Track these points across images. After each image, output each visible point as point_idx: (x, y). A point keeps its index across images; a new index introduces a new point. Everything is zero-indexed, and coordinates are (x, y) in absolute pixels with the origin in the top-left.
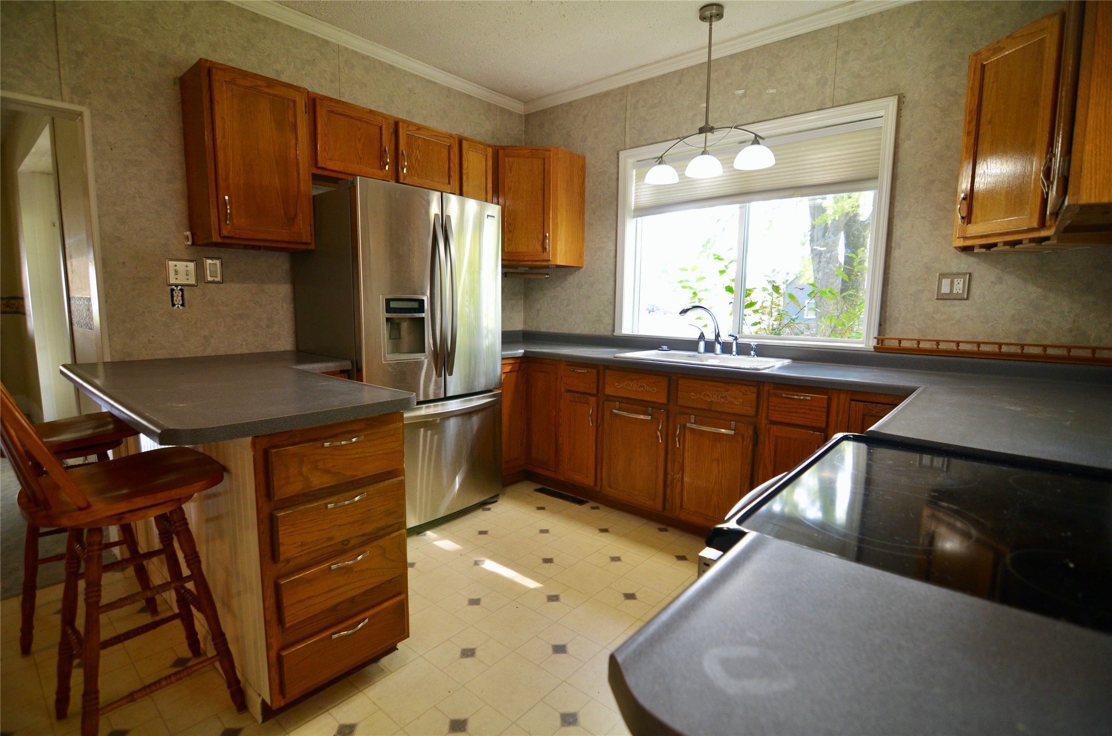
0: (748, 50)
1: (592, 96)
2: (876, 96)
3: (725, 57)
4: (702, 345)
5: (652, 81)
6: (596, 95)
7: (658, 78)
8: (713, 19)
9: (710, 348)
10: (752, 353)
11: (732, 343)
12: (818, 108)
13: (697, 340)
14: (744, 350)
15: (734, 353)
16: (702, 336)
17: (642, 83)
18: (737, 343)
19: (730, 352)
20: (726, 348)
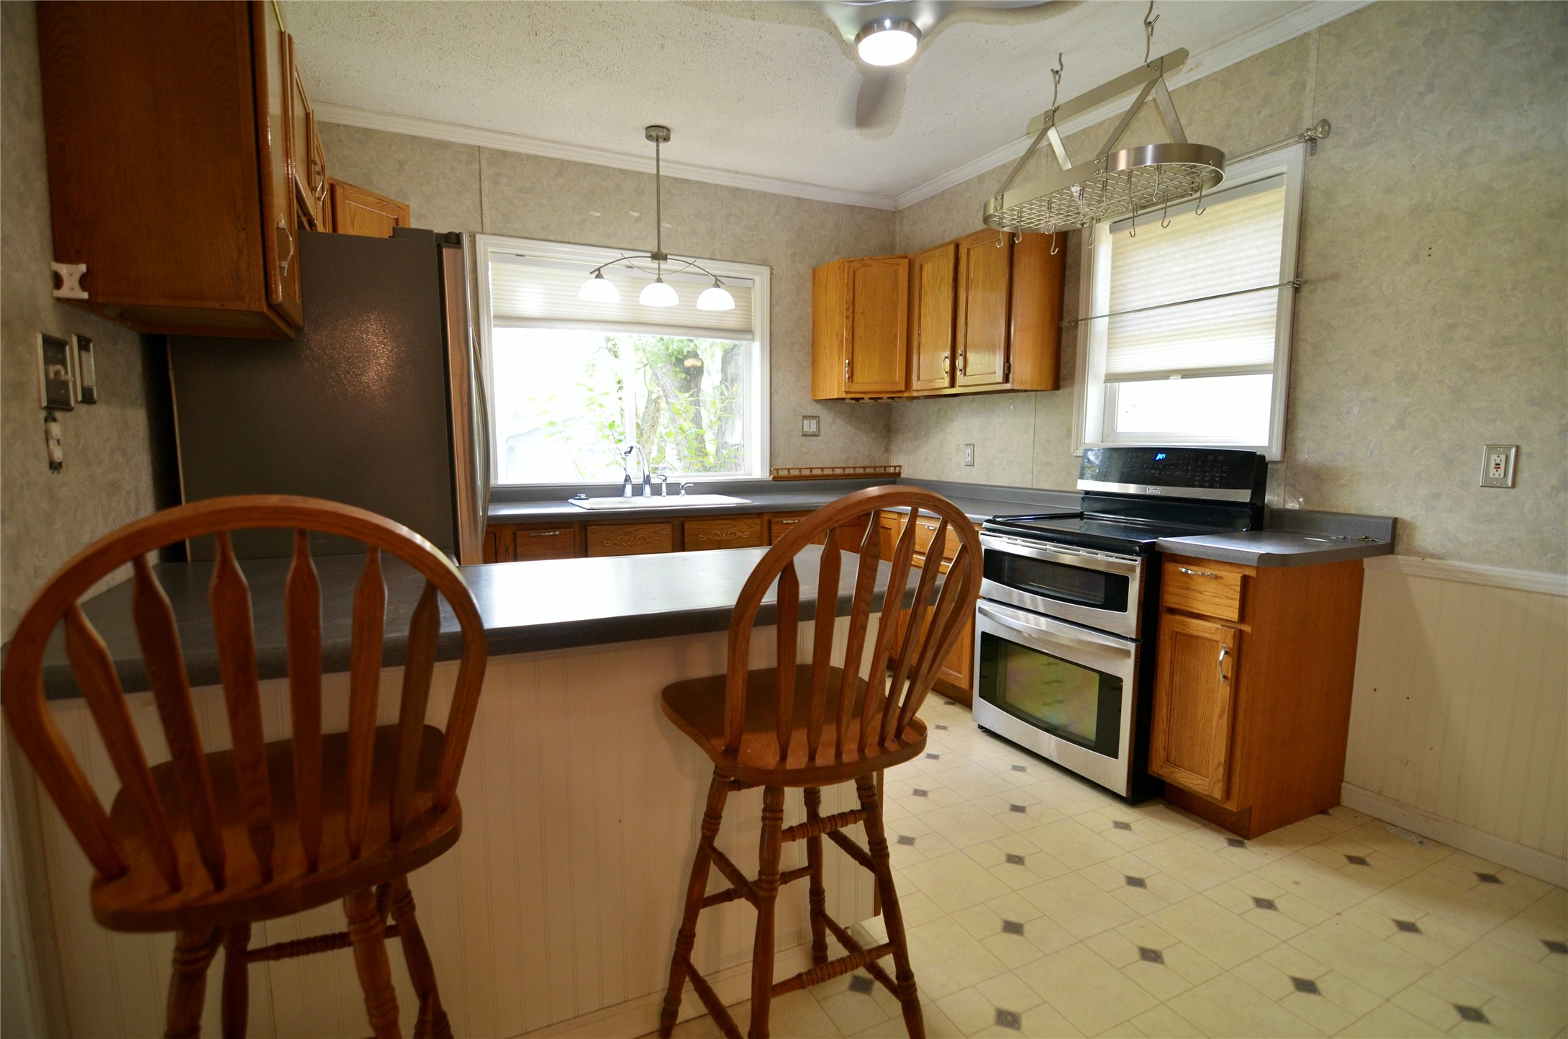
0: (639, 172)
1: (414, 137)
2: (754, 262)
3: (614, 169)
4: (628, 489)
5: (520, 156)
6: (421, 138)
7: (529, 157)
8: (660, 140)
9: (638, 491)
10: (683, 492)
11: (661, 484)
12: (710, 257)
13: (623, 483)
14: (674, 489)
15: (664, 494)
16: (627, 479)
17: (504, 153)
18: (668, 485)
19: (660, 494)
20: (656, 491)
